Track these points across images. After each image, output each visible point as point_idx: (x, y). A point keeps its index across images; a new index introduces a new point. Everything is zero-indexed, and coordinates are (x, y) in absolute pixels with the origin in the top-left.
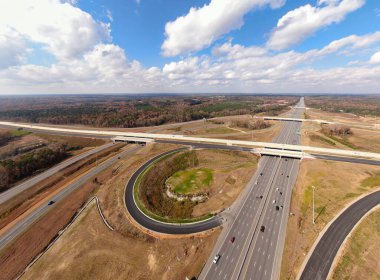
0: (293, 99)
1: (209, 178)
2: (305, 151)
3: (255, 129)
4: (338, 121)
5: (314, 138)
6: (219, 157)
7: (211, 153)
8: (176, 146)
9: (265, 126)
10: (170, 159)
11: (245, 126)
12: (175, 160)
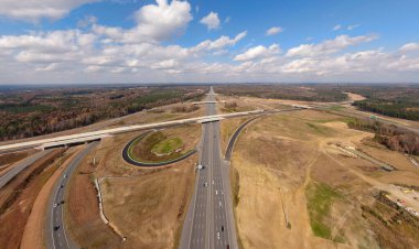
0: (207, 87)
1: (179, 141)
2: (220, 116)
3: (190, 111)
4: (231, 100)
5: (223, 111)
6: (178, 130)
7: (172, 129)
8: (141, 133)
9: (197, 108)
10: (144, 140)
11: (184, 110)
12: (148, 140)
